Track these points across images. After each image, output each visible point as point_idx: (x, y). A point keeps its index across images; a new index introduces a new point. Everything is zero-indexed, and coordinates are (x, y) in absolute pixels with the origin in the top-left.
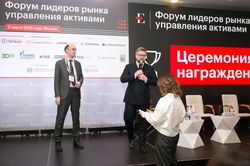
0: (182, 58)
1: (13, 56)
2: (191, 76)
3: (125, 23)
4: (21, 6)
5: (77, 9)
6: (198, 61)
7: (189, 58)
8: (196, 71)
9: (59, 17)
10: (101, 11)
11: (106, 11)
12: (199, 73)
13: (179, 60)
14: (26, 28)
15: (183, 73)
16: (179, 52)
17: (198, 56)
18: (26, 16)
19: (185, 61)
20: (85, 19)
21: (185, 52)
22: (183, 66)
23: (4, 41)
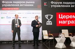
0: (61, 17)
1: (4, 18)
2: (64, 23)
3: (40, 6)
4: (7, 2)
5: (24, 2)
6: (67, 18)
7: (63, 17)
8: (66, 21)
9: (18, 5)
10: (32, 2)
11: (34, 2)
12: (67, 22)
13: (60, 18)
14: (8, 9)
15: (61, 22)
16: (59, 15)
17: (67, 16)
18: (8, 5)
19: (62, 18)
20: (27, 5)
21: (62, 15)
22: (61, 20)
23: (2, 13)
